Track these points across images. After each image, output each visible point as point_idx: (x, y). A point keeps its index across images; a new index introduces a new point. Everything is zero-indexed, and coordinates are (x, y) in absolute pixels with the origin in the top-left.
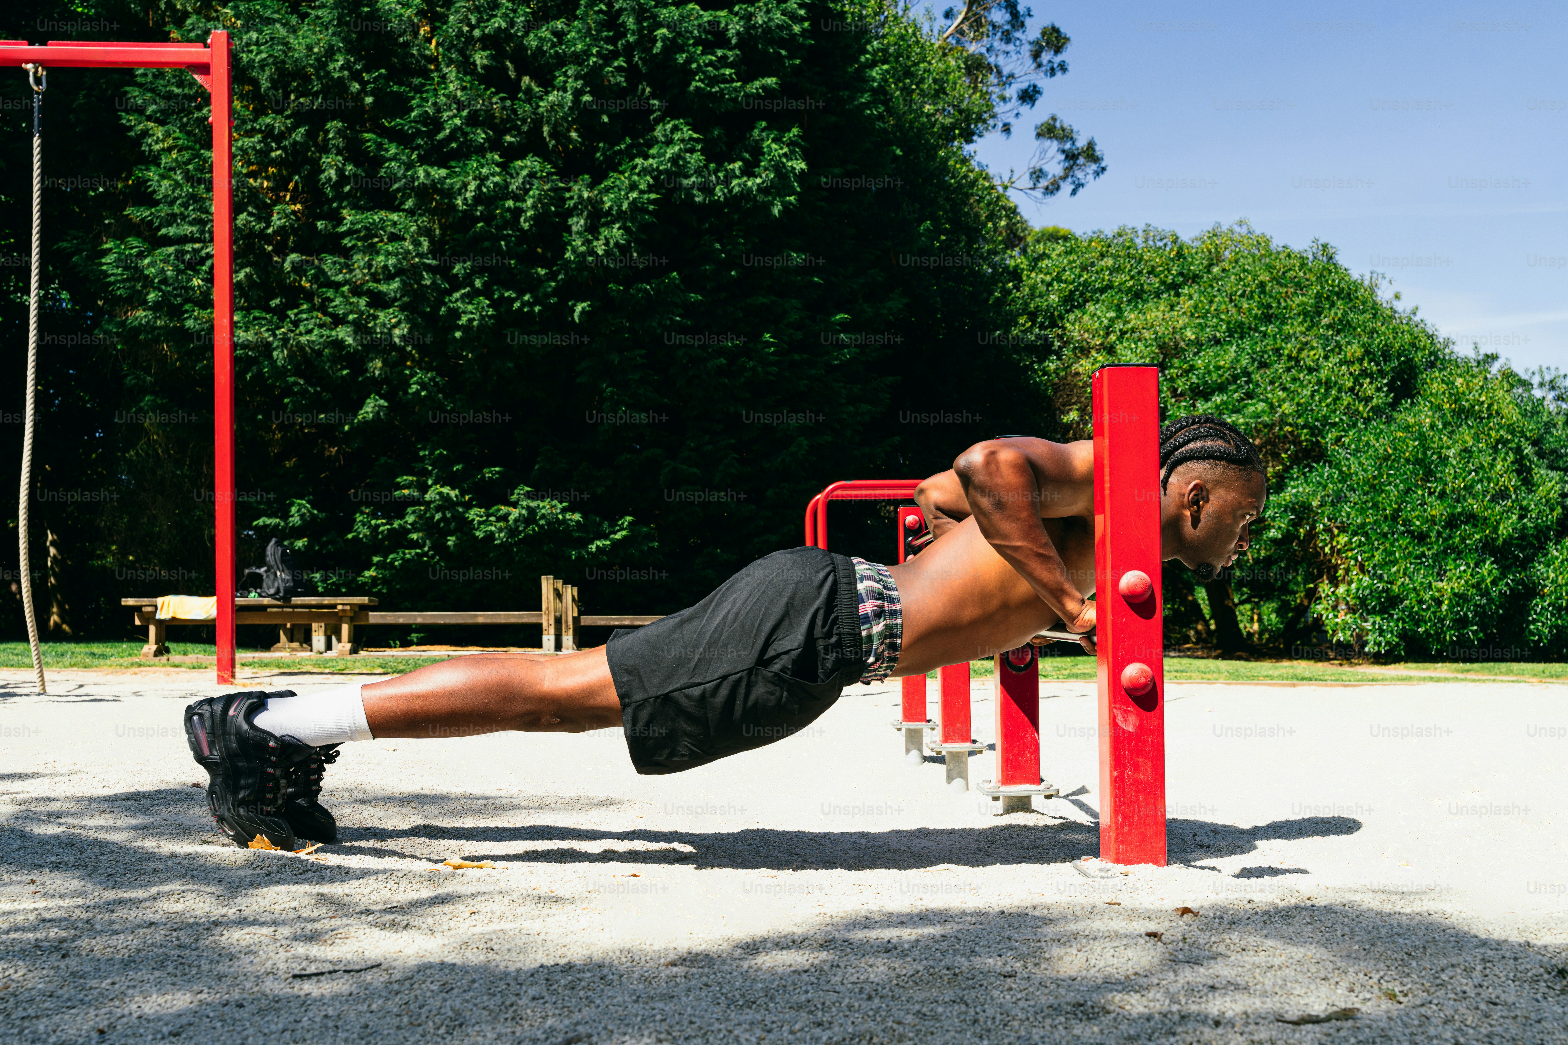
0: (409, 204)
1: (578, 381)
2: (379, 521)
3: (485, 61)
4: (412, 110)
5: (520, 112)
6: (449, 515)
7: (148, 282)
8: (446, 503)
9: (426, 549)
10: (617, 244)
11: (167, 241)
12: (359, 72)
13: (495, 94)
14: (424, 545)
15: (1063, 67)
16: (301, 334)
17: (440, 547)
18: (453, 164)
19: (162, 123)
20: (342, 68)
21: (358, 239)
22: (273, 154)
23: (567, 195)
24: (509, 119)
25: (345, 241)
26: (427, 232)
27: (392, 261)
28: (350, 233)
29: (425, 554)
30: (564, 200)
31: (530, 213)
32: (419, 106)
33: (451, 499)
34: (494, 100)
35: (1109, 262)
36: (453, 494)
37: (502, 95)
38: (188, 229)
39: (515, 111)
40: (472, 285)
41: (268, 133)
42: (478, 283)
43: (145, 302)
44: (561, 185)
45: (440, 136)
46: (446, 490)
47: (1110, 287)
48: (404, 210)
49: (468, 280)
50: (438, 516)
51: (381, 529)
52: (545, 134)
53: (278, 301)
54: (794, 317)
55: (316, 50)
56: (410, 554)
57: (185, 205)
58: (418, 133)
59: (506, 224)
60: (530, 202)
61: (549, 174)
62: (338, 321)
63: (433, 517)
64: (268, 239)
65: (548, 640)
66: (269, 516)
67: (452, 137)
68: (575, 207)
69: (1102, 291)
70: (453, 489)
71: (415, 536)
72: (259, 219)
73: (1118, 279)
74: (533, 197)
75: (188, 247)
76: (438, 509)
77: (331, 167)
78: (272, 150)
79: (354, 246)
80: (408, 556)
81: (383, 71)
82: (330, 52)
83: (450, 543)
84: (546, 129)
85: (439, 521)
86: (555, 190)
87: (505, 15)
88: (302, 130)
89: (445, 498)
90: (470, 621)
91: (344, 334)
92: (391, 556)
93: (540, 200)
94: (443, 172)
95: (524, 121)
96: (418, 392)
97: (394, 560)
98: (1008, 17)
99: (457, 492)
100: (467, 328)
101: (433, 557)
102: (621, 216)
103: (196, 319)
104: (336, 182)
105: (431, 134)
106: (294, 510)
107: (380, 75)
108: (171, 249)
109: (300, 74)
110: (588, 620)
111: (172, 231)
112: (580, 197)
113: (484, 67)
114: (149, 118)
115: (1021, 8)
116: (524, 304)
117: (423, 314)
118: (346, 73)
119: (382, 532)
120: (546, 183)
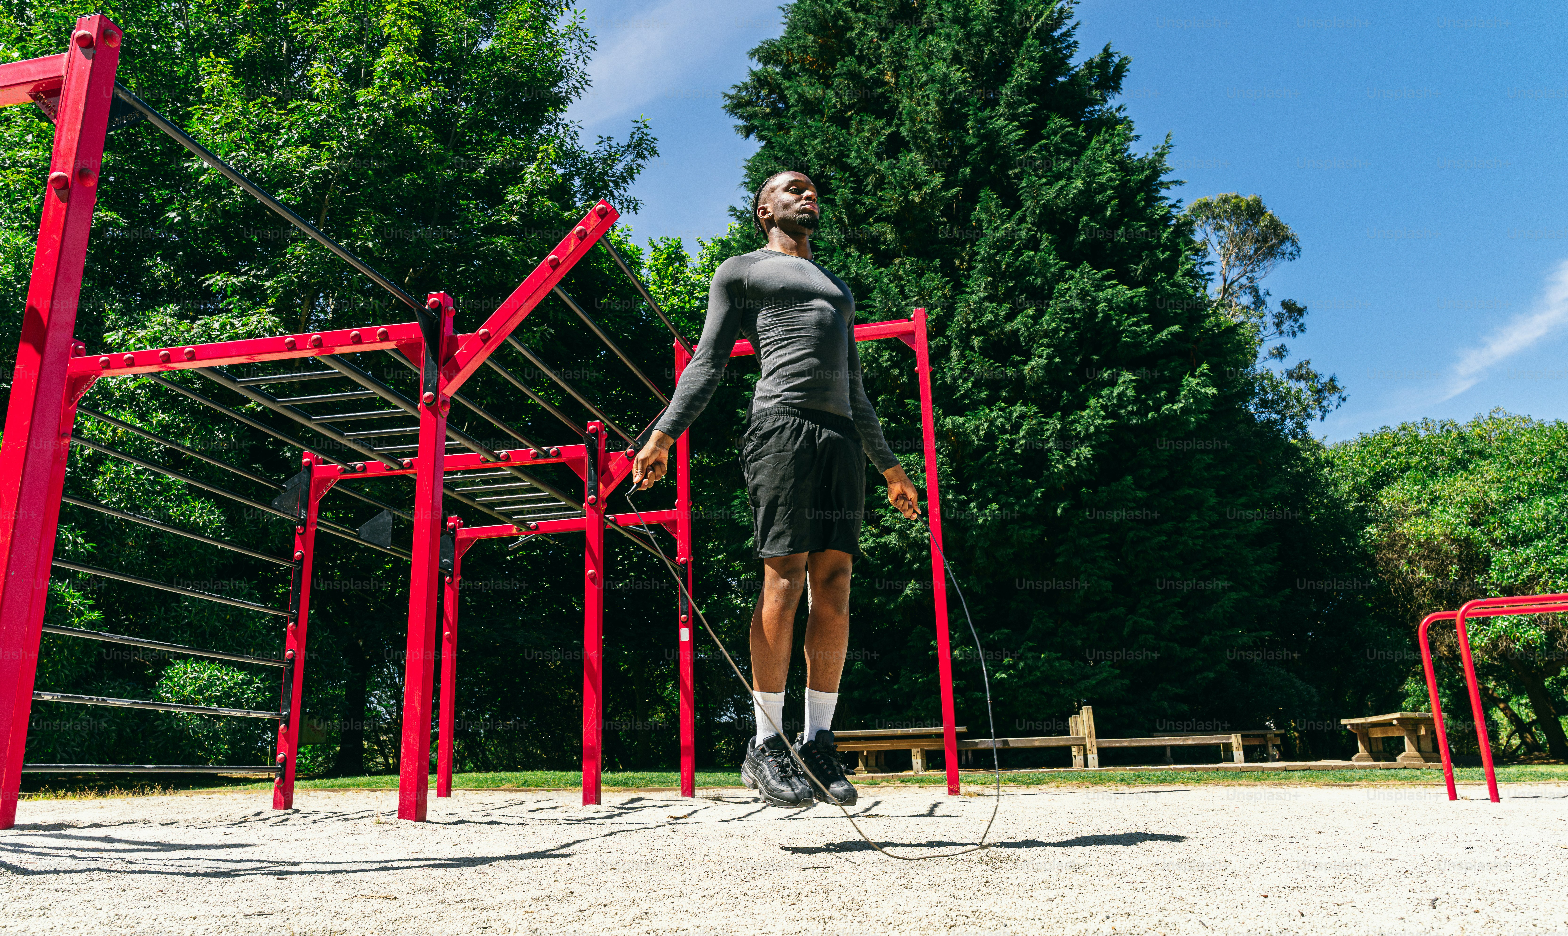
1: (1058, 560)
10: (1086, 458)
15: (1302, 328)
18: (967, 413)
23: (1046, 427)
31: (1022, 442)
35: (1401, 449)
40: (986, 495)
47: (1408, 468)
54: (1213, 501)
60: (1022, 434)
61: (1036, 413)
62: (888, 531)
65: (1078, 760)
67: (964, 396)
69: (1403, 471)
73: (1414, 461)
74: (1024, 430)
87: (992, 312)
90: (1028, 745)
91: (892, 539)
94: (961, 420)
98: (1252, 300)
102: (1088, 437)
110: (1107, 743)
112: (1055, 428)
115: (1261, 293)
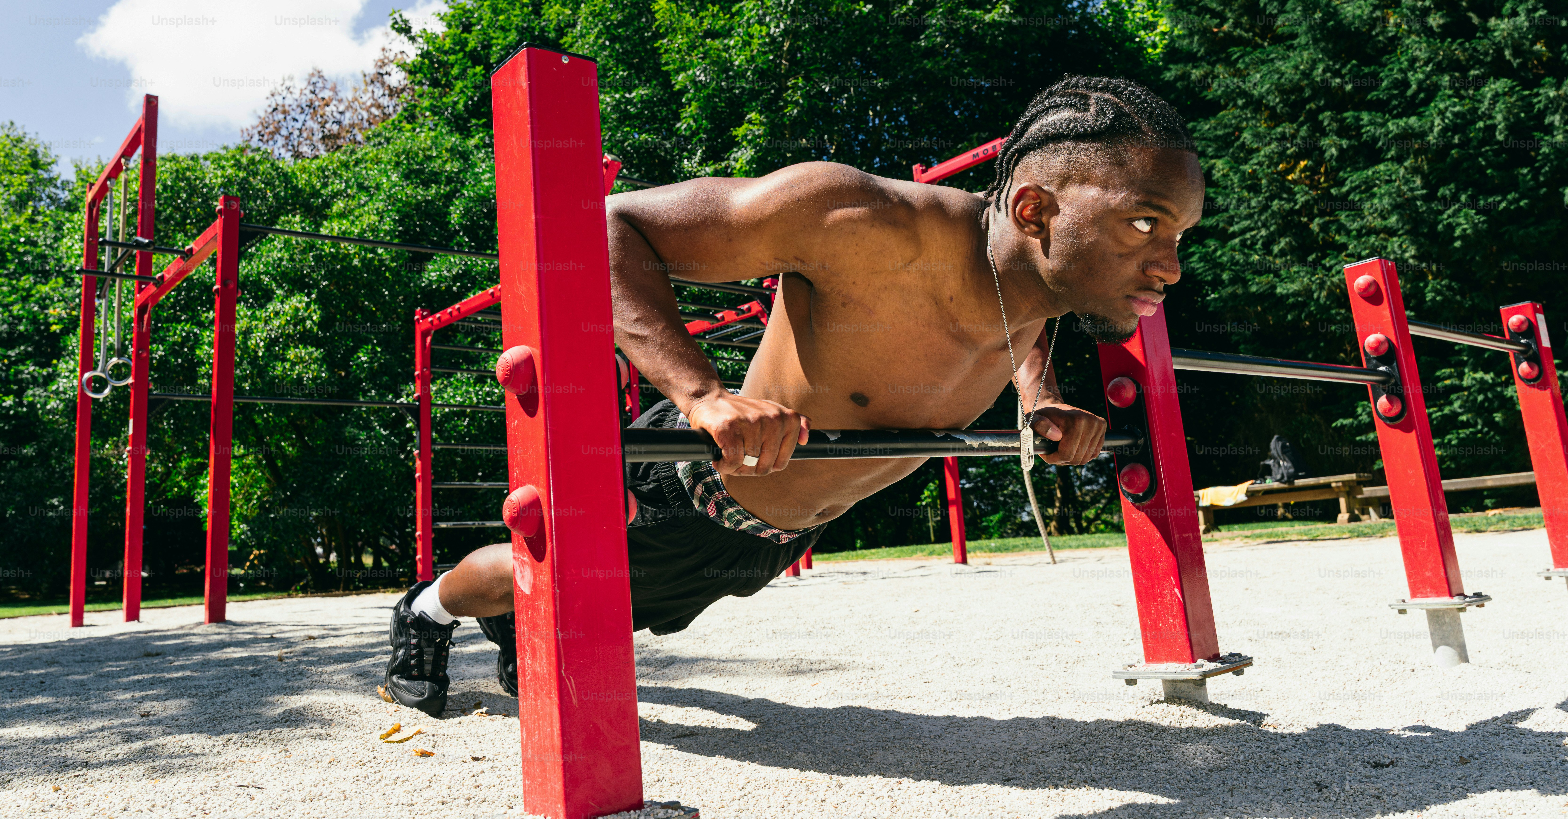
0: (1392, 153)
2: (1431, 410)
3: (1441, 22)
4: (1382, 80)
5: (1479, 48)
6: (1490, 395)
7: (1222, 267)
8: (1483, 386)
9: (1479, 427)
11: (1234, 235)
12: (1339, 70)
13: (1452, 43)
14: (1476, 424)
16: (1333, 276)
17: (1490, 423)
18: (1420, 110)
19: (1219, 157)
20: (1324, 71)
21: (1362, 192)
22: (1289, 152)
23: (1535, 100)
24: (1471, 57)
25: (1351, 197)
26: (1416, 170)
27: (1386, 200)
28: (1352, 190)
29: (1480, 431)
30: (1532, 105)
31: (1502, 126)
32: (1387, 76)
33: (1487, 382)
34: (1453, 48)
36: (1489, 377)
37: (1459, 41)
38: (1246, 223)
39: (1475, 49)
40: (1458, 201)
41: (1283, 138)
42: (1463, 198)
43: (1223, 282)
44: (1526, 93)
45: (1409, 93)
46: (1479, 375)
48: (1388, 160)
49: (1455, 198)
50: (1480, 398)
51: (1434, 416)
52: (1508, 57)
53: (1314, 256)
55: (1302, 67)
56: (1464, 433)
57: (1238, 207)
58: (1392, 97)
59: (1483, 142)
60: (1499, 117)
61: (1512, 88)
63: (1476, 399)
64: (1299, 213)
66: (1345, 417)
68: (1546, 107)
70: (1486, 372)
71: (1464, 418)
72: (1288, 201)
74: (1501, 111)
75: (1248, 236)
76: (1479, 392)
77: (1331, 146)
78: (1288, 148)
79: (1360, 199)
80: (1462, 436)
81: (1354, 62)
82: (1314, 63)
83: (1497, 419)
84: (1507, 53)
85: (1483, 402)
86: (1523, 98)
88: (1305, 128)
89: (1482, 381)
92: (1448, 437)
93: (1509, 112)
95: (1486, 54)
96: (1434, 298)
97: (1450, 440)
99: (1492, 375)
100: (1463, 237)
101: (1488, 433)
103: (1257, 284)
104: (1338, 157)
105: (1402, 93)
106: (1359, 410)
107: (1353, 66)
108: (1237, 240)
109: (1297, 89)
111: (1235, 228)
112: (1548, 97)
113: (1439, 26)
114: (1212, 158)
116: (1510, 203)
117: (1424, 235)
118: (1329, 75)
119: (1436, 418)
120: (1511, 96)
